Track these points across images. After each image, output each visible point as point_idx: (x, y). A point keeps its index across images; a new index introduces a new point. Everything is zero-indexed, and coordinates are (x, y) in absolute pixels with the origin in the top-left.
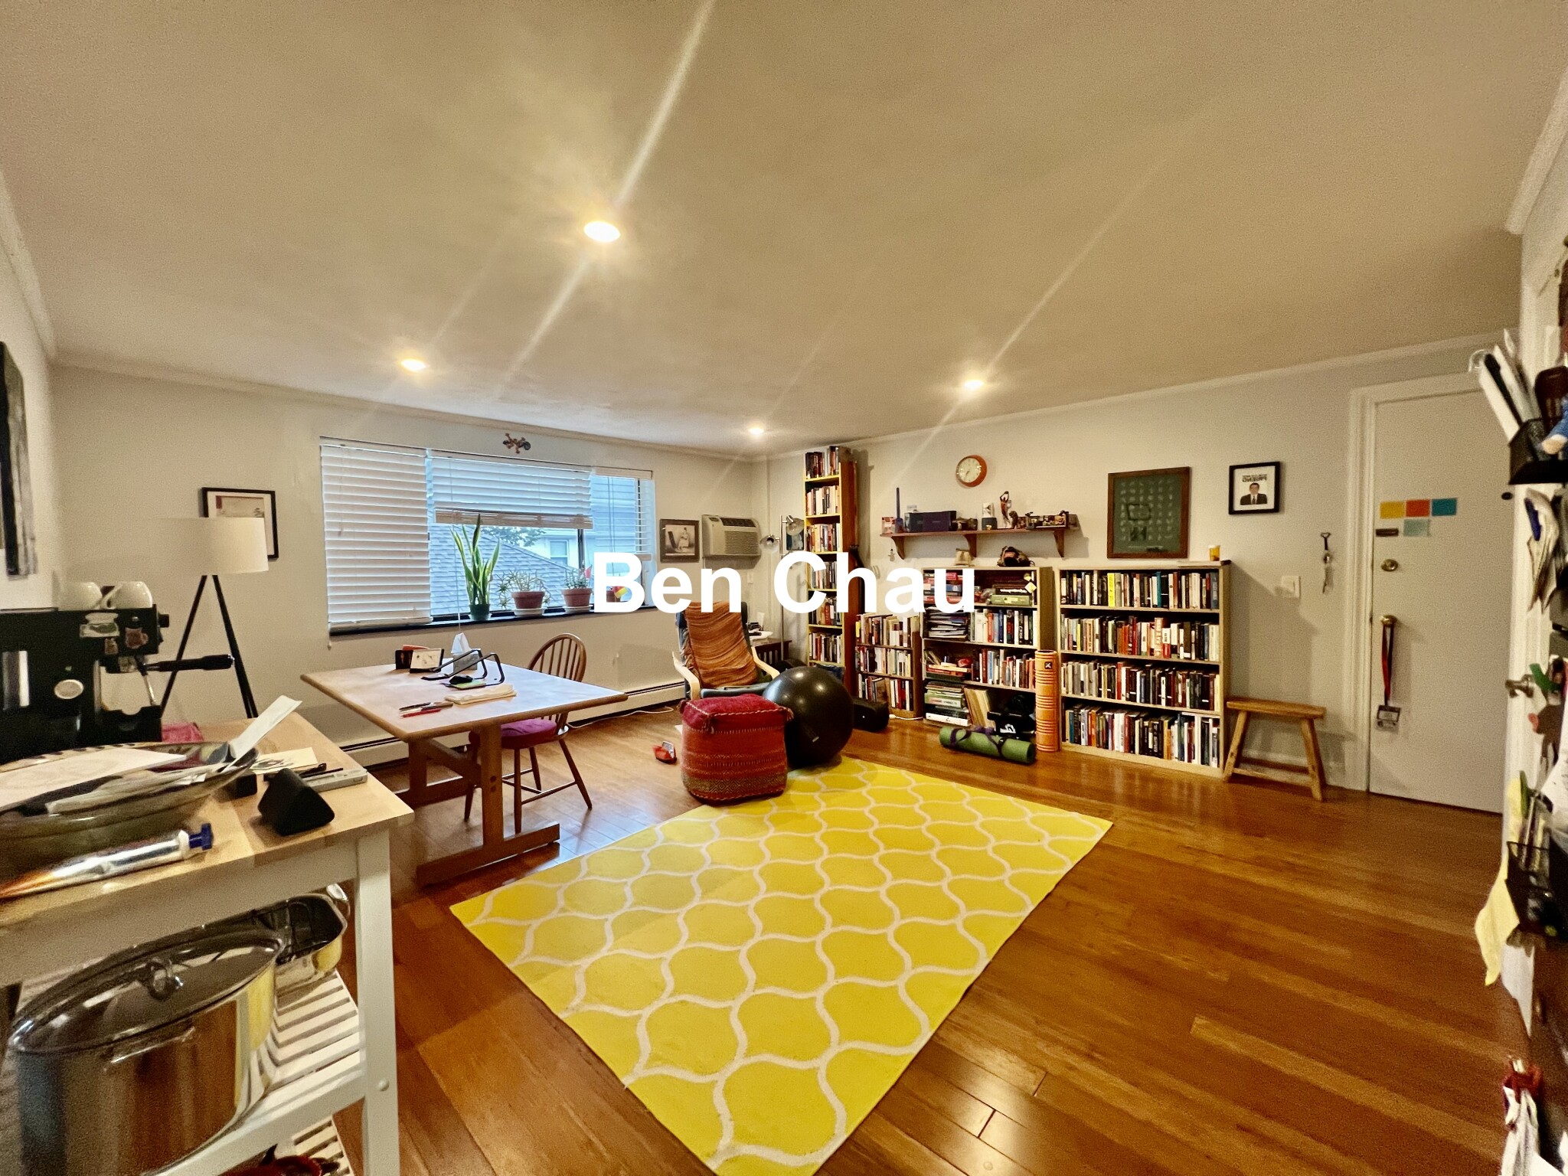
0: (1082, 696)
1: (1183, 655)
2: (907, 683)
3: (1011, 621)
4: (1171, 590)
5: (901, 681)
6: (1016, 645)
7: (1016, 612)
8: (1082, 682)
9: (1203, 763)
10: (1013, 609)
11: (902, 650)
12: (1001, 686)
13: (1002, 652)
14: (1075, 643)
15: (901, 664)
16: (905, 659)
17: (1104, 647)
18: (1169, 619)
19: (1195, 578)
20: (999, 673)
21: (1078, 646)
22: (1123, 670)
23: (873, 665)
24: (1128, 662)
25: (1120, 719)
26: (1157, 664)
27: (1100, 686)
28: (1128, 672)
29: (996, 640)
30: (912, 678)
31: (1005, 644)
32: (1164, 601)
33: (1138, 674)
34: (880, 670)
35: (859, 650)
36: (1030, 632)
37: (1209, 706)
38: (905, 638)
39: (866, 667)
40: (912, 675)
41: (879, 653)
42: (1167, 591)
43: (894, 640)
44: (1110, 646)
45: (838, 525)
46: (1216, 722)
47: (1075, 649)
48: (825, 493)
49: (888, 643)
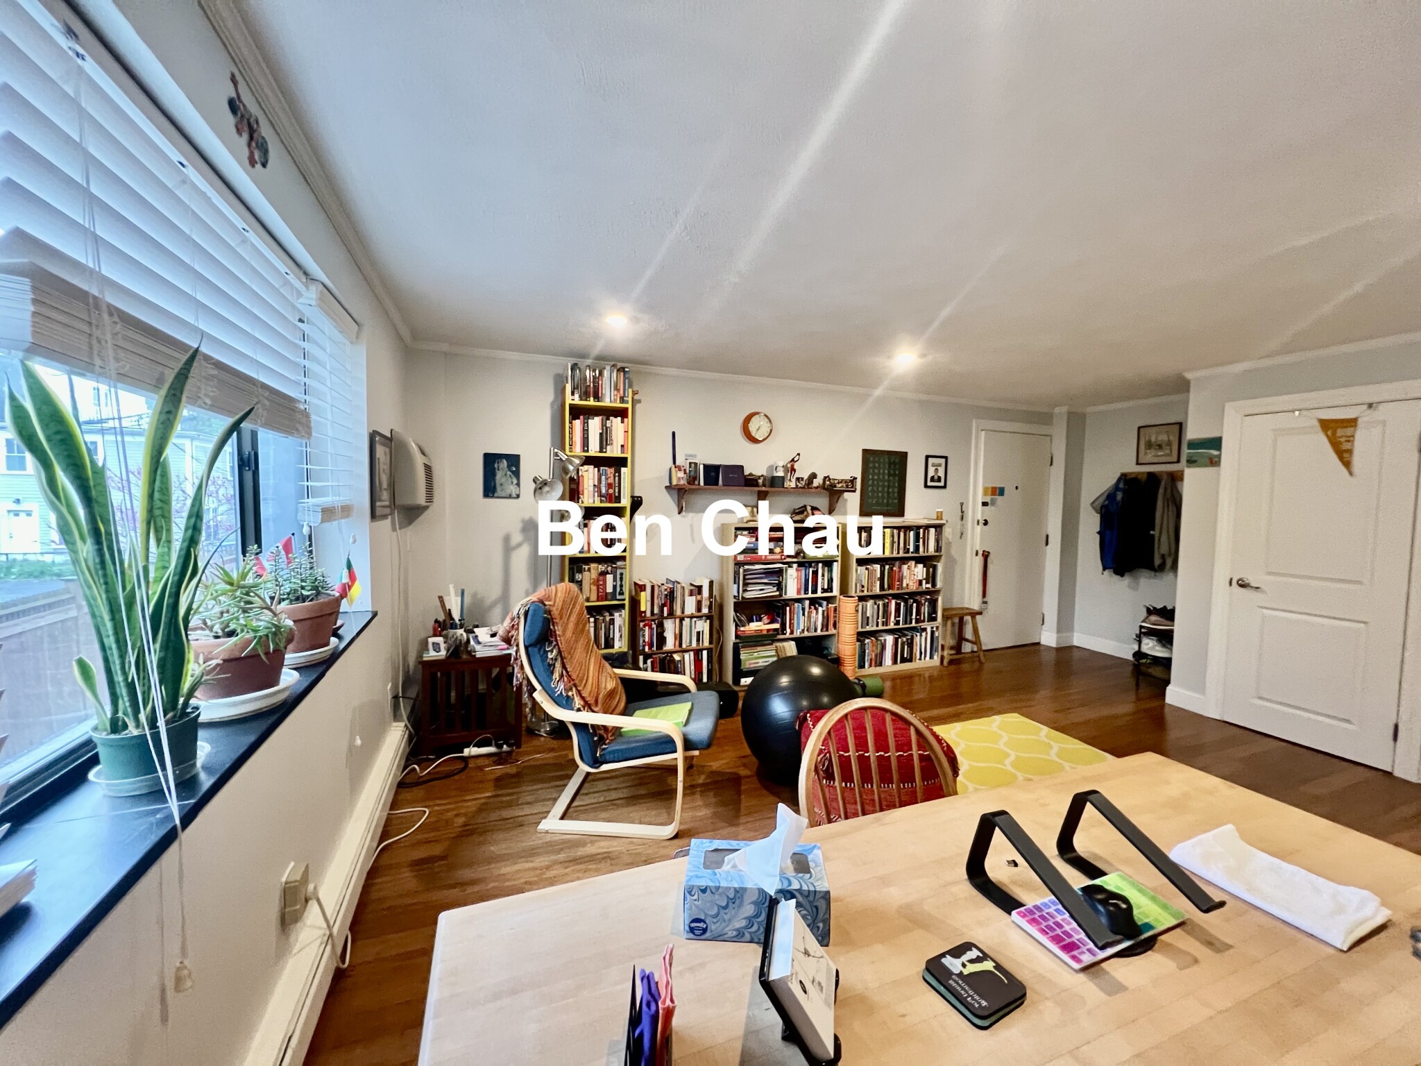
0: (868, 628)
1: (925, 586)
2: (705, 653)
3: (815, 573)
4: (921, 540)
5: (698, 653)
6: (819, 594)
7: (820, 565)
8: (868, 618)
9: (930, 658)
10: (817, 562)
11: (700, 617)
12: (806, 634)
13: (807, 602)
14: (863, 587)
15: (698, 633)
16: (703, 626)
17: (882, 588)
18: (919, 560)
19: (932, 531)
20: (805, 623)
21: (865, 589)
22: (893, 602)
23: (662, 640)
24: (895, 596)
25: (890, 639)
26: (912, 595)
27: (878, 618)
28: (897, 604)
29: (803, 592)
30: (711, 646)
31: (810, 595)
32: (917, 549)
33: (902, 604)
34: (670, 644)
35: (644, 626)
36: (831, 581)
37: (935, 619)
38: (705, 603)
39: (651, 646)
40: (711, 642)
41: (669, 626)
42: (919, 542)
43: (690, 608)
44: (886, 586)
45: (623, 470)
46: (937, 628)
47: (863, 591)
48: (603, 425)
49: (683, 612)
